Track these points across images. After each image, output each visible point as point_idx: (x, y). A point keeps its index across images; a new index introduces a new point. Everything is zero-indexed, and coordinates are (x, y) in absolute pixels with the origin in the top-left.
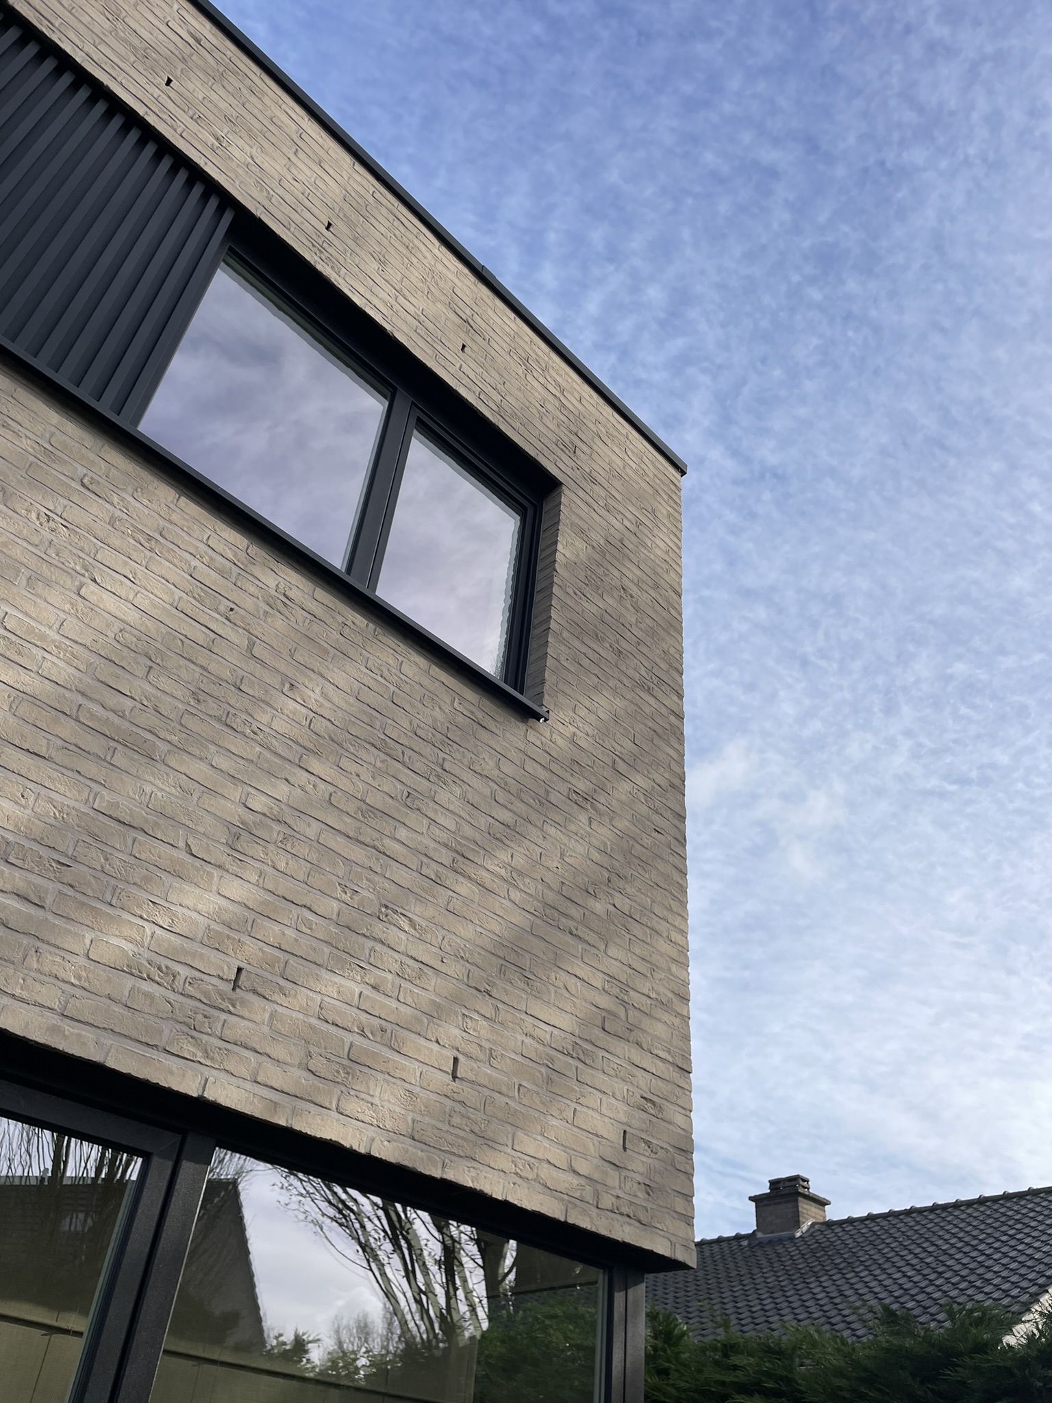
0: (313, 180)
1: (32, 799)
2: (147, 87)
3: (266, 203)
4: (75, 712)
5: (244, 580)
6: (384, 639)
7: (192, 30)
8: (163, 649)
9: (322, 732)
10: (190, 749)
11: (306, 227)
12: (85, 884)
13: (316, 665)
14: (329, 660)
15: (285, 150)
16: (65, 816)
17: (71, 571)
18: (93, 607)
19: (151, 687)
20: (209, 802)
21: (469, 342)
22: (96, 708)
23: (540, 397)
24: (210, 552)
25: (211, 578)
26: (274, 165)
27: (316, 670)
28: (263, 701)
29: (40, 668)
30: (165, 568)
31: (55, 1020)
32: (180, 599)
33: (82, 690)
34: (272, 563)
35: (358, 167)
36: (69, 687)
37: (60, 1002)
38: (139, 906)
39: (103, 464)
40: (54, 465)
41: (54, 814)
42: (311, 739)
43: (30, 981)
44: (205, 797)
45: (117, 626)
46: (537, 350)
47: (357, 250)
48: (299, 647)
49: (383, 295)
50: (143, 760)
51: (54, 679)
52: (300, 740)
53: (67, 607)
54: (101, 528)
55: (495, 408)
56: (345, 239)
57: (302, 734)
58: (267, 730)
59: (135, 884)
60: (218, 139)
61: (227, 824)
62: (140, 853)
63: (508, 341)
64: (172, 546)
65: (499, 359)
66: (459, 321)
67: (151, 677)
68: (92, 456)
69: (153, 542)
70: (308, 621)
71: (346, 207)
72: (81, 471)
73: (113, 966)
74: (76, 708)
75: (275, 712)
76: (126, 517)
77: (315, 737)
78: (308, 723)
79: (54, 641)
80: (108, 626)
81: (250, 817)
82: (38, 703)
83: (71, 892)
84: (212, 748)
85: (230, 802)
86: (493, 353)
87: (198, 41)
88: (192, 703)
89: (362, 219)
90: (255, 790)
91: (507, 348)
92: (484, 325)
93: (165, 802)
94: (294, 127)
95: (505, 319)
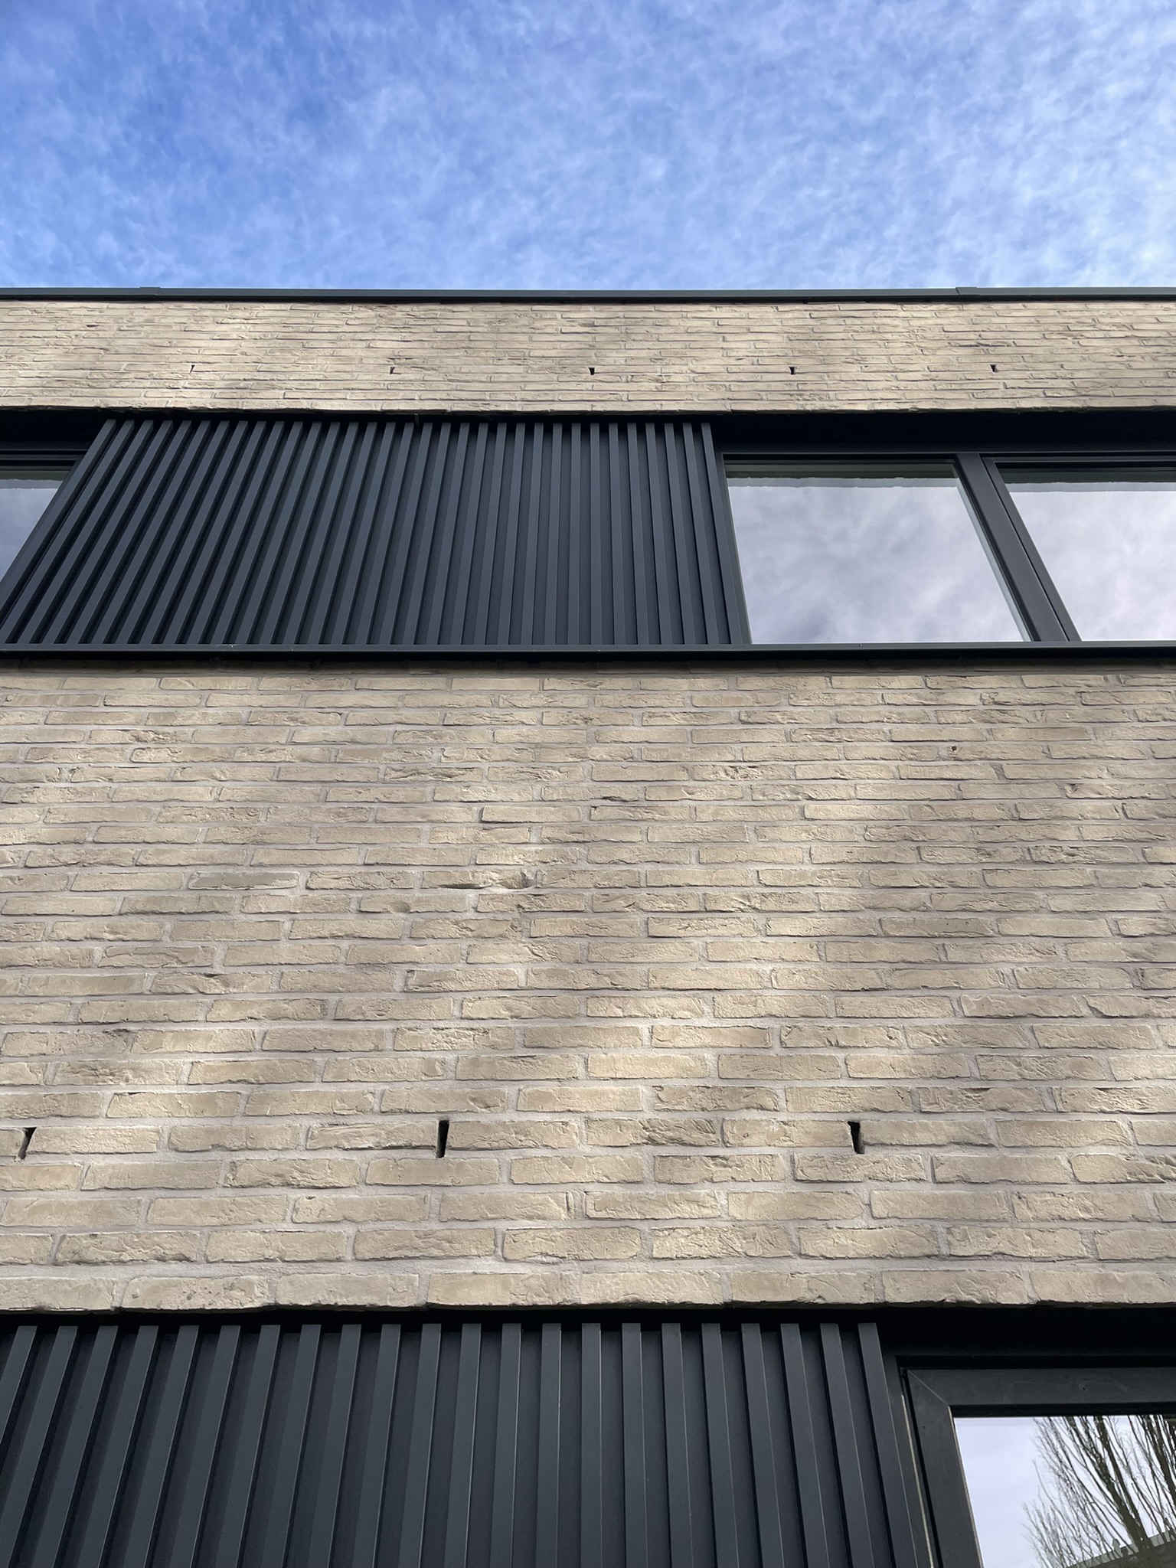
0: (753, 347)
1: (901, 1036)
2: (580, 387)
3: (729, 395)
4: (880, 929)
5: (945, 714)
6: (1136, 681)
7: (581, 321)
8: (917, 823)
9: (1145, 814)
10: (1017, 907)
11: (774, 386)
12: (1016, 1101)
13: (1082, 749)
14: (1092, 737)
15: (713, 345)
16: (944, 1038)
17: (784, 802)
18: (825, 822)
19: (932, 866)
20: (1078, 951)
21: (994, 360)
22: (896, 915)
23: (1111, 350)
24: (893, 708)
25: (913, 731)
26: (712, 363)
27: (1087, 755)
28: (1056, 818)
29: (819, 905)
30: (865, 749)
31: (1096, 1269)
32: (898, 768)
33: (871, 905)
34: (960, 682)
35: (782, 307)
36: (857, 908)
37: (1086, 1246)
38: (1092, 1101)
39: (747, 694)
40: (709, 723)
41: (932, 1041)
42: (1140, 828)
43: (1037, 1235)
44: (1071, 948)
45: (859, 828)
46: (1071, 314)
47: (831, 368)
48: (1049, 744)
49: (881, 385)
50: (979, 943)
51: (839, 908)
52: (1129, 836)
53: (804, 836)
54: (784, 749)
55: (1071, 393)
56: (813, 369)
57: (1124, 828)
58: (1082, 844)
59: (1068, 1078)
60: (657, 381)
61: (1118, 965)
62: (1049, 1041)
63: (1034, 329)
64: (855, 726)
65: (1039, 351)
66: (971, 350)
67: (925, 856)
68: (734, 694)
69: (836, 733)
70: (1039, 714)
71: (796, 345)
72: (734, 712)
73: (1113, 1180)
74: (878, 925)
75: (1078, 822)
76: (797, 726)
77: (1141, 823)
78: (1121, 813)
79: (814, 874)
80: (851, 832)
81: (1137, 946)
82: (841, 938)
83: (1009, 1117)
84: (1040, 894)
85: (1102, 940)
86: (1028, 350)
87: (593, 325)
88: (984, 860)
89: (816, 342)
90: (1120, 914)
91: (1039, 336)
92: (998, 335)
93: (1033, 974)
94: (708, 323)
95: (1015, 314)
